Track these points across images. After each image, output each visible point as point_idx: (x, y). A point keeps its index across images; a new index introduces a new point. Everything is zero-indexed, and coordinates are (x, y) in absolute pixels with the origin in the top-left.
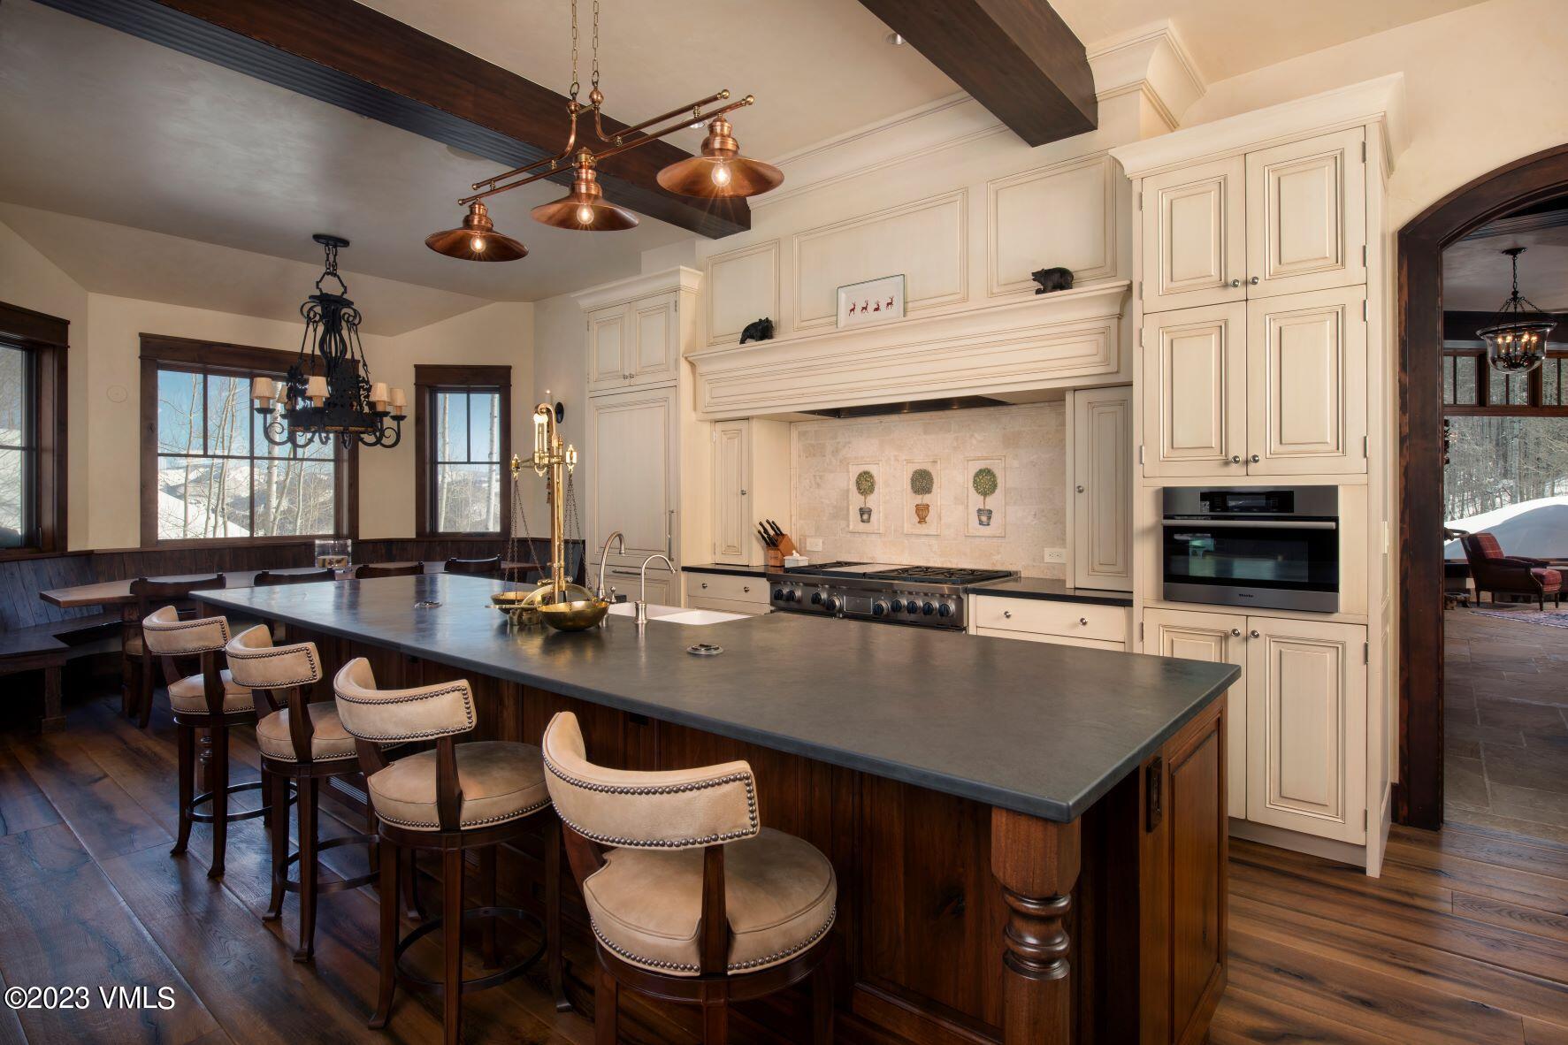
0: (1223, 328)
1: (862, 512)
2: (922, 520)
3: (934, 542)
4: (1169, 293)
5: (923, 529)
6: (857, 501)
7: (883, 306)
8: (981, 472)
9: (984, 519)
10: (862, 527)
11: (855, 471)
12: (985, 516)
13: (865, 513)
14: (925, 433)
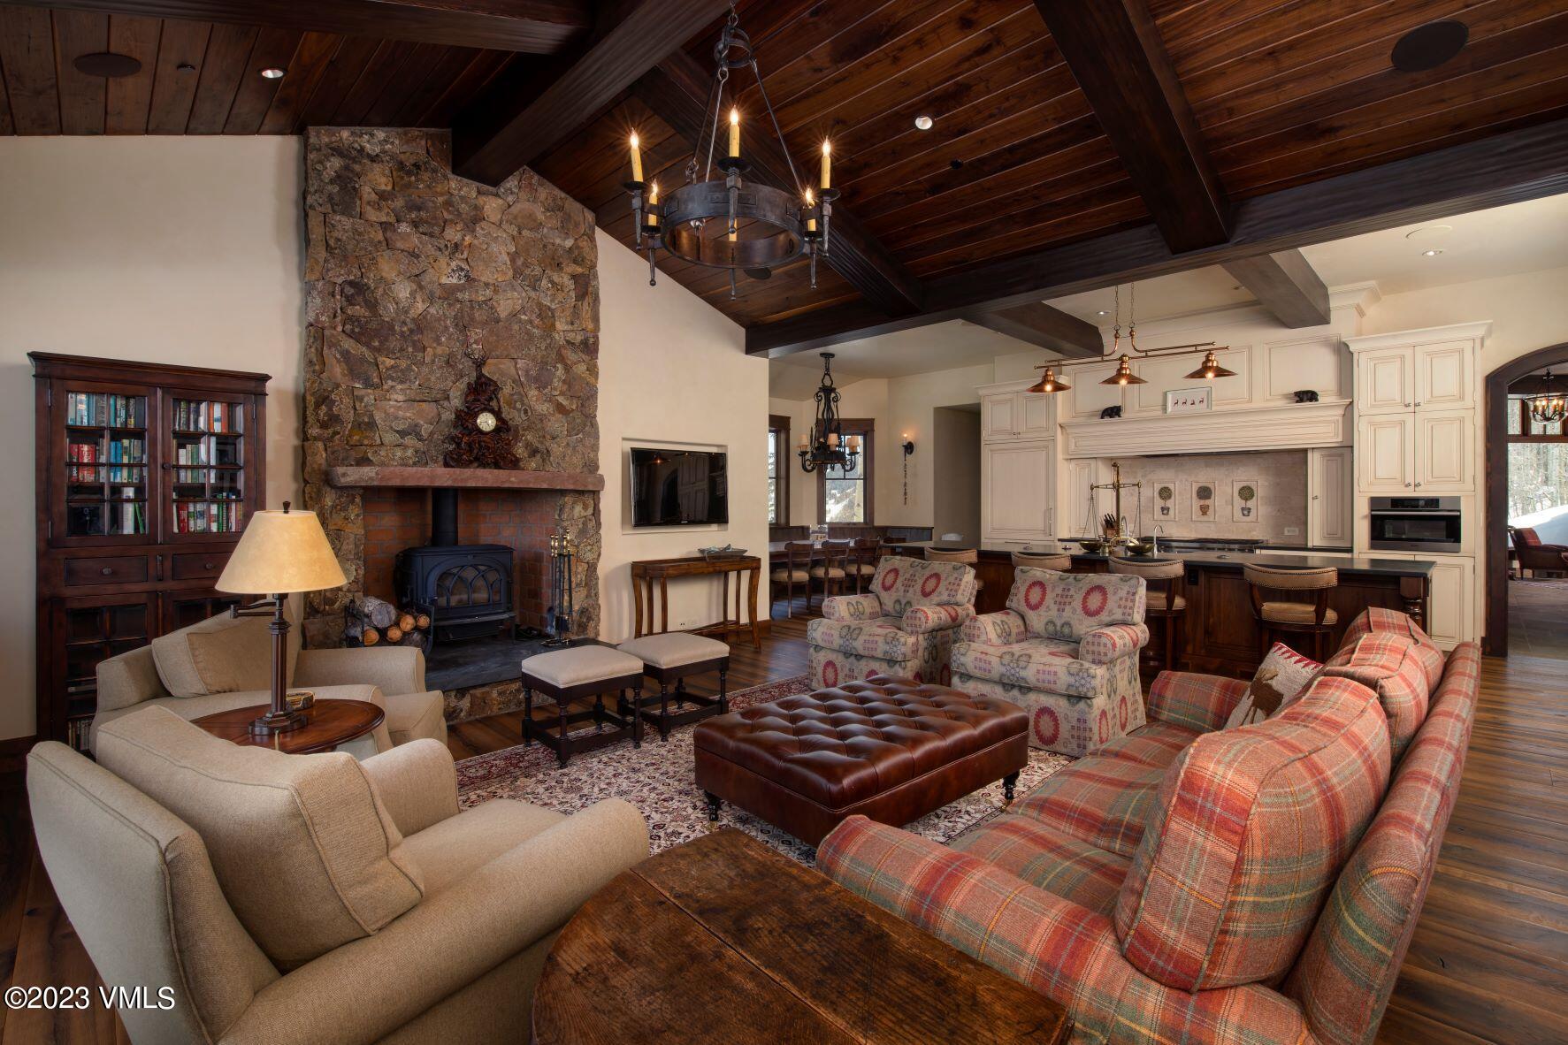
0: (1402, 423)
1: (1163, 509)
2: (1204, 513)
3: (1213, 526)
4: (1373, 406)
5: (1205, 518)
6: (1159, 503)
7: (1197, 402)
8: (1243, 488)
9: (1246, 512)
10: (1163, 517)
11: (1158, 487)
12: (1246, 511)
13: (1165, 510)
14: (1206, 466)
